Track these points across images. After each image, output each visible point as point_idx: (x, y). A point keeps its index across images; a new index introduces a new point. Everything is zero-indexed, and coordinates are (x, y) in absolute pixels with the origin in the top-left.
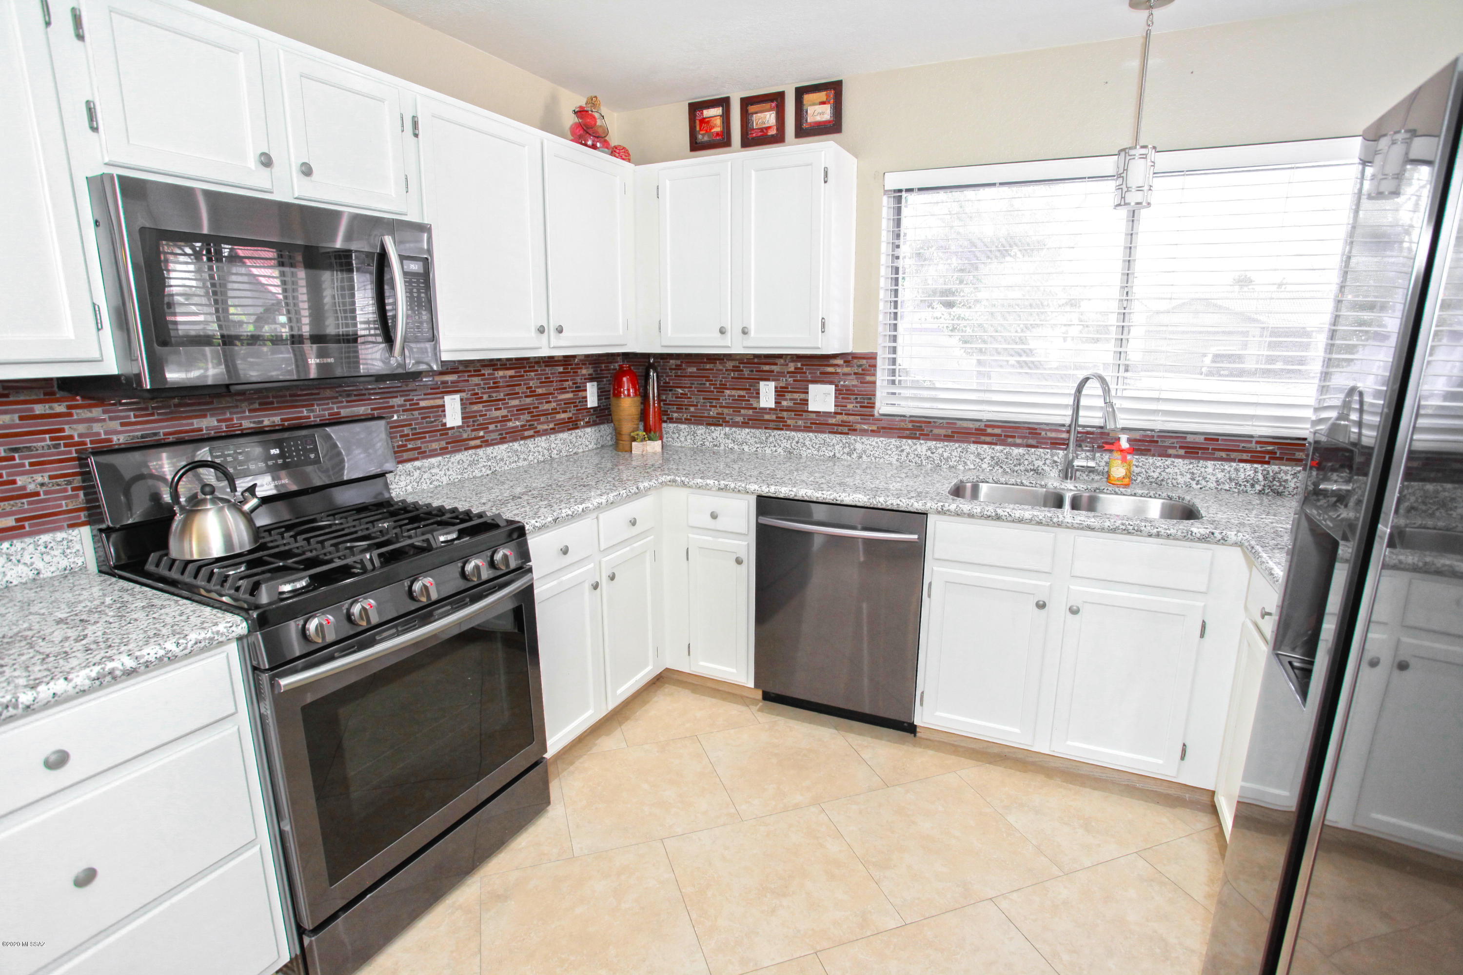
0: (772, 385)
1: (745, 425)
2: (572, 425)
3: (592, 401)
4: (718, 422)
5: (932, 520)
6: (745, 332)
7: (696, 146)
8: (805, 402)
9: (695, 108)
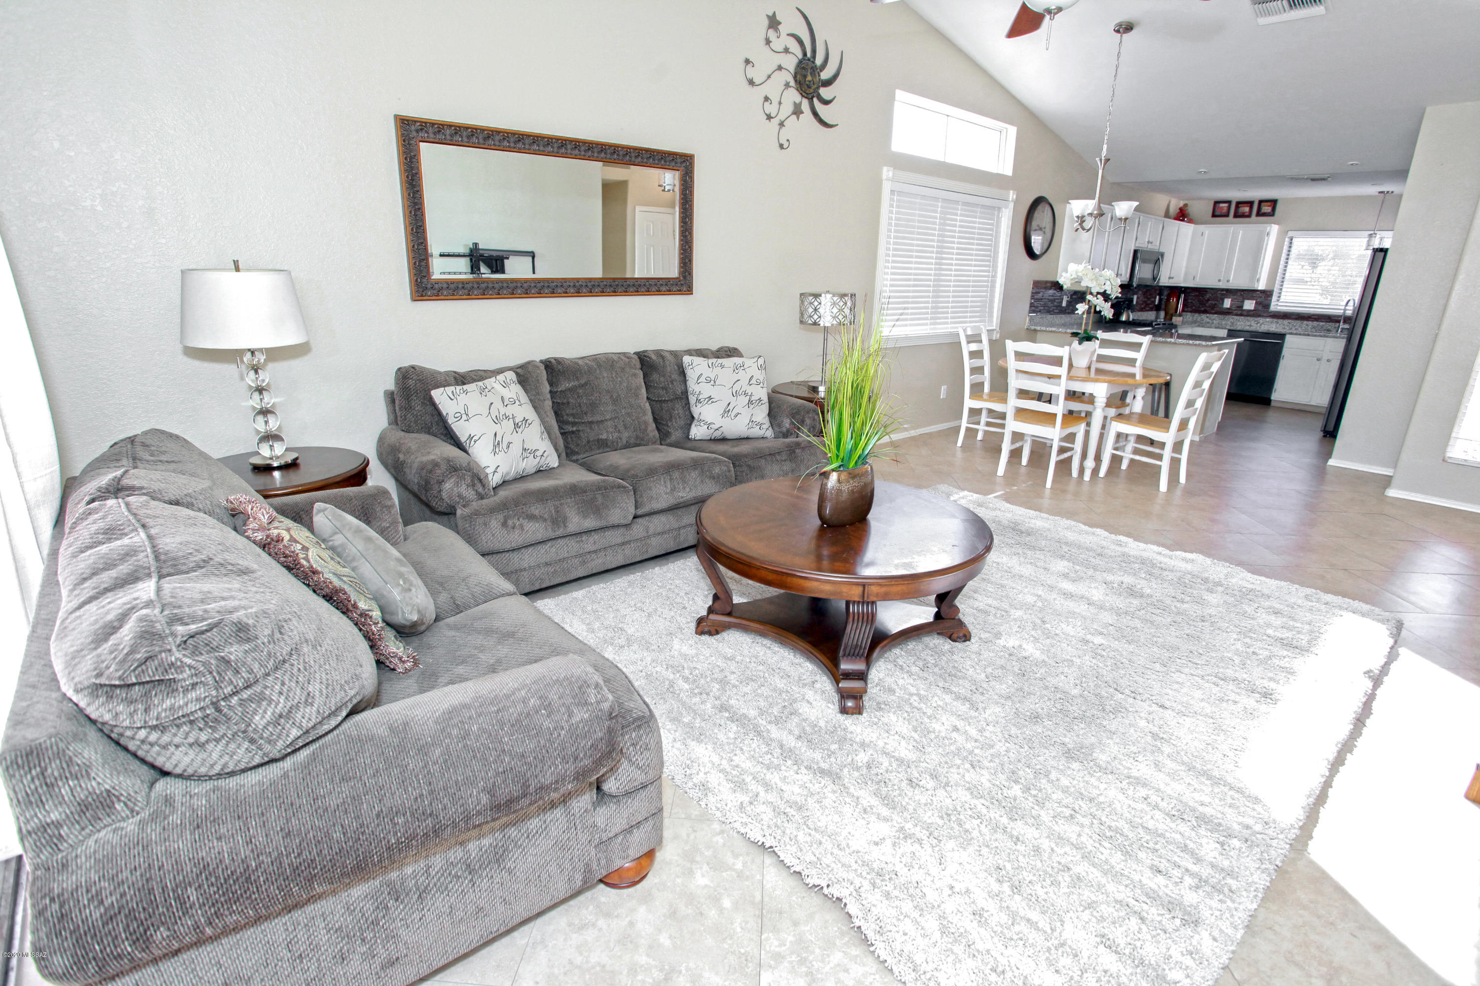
0: (1230, 300)
1: (1216, 313)
2: (1151, 310)
3: (1157, 303)
4: (1205, 312)
5: (1288, 337)
6: (1228, 281)
7: (1214, 215)
8: (1242, 307)
9: (1216, 203)
